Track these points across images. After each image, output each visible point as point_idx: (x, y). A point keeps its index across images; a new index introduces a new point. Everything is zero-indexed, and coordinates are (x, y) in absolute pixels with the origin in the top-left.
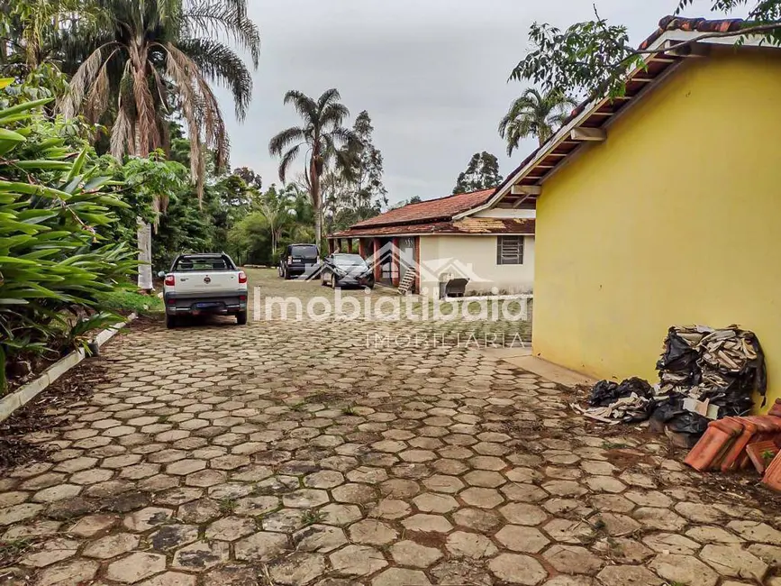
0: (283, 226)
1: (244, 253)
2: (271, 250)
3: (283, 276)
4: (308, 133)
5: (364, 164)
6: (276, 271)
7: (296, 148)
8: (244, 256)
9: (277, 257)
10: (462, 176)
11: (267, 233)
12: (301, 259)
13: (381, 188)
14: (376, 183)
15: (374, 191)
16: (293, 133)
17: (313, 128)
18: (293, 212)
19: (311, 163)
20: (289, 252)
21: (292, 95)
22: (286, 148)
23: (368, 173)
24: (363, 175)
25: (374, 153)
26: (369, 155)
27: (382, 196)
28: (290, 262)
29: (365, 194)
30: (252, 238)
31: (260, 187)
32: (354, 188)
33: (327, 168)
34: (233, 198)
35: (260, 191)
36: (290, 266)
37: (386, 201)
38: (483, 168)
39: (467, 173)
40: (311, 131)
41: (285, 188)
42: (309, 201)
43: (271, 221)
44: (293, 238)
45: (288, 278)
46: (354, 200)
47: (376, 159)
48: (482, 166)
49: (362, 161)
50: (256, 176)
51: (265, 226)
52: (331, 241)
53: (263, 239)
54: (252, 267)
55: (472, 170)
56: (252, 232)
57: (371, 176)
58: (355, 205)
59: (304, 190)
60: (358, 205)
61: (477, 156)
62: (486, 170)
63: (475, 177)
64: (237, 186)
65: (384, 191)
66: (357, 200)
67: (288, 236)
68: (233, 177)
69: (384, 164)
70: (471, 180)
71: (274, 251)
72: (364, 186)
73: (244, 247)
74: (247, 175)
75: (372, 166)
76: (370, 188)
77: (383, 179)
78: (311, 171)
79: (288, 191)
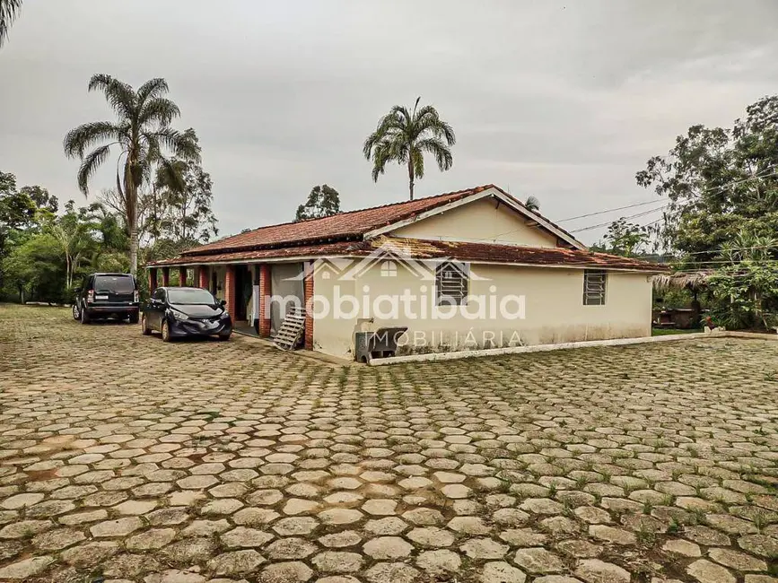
0: (83, 251)
1: (28, 287)
2: (65, 281)
3: (80, 318)
4: (122, 132)
5: (190, 189)
6: (68, 312)
7: (105, 149)
8: (28, 289)
9: (72, 291)
10: (301, 209)
11: (61, 261)
12: (109, 295)
13: (210, 216)
14: (205, 210)
15: (202, 218)
16: (101, 129)
17: (129, 127)
18: (98, 235)
19: (126, 169)
20: (89, 284)
21: (100, 80)
22: (90, 148)
23: (194, 199)
24: (188, 201)
25: (202, 177)
26: (195, 179)
27: (210, 225)
28: (90, 299)
29: (190, 222)
30: (37, 267)
31: (56, 210)
32: (176, 213)
33: (148, 179)
34: (18, 220)
35: (55, 214)
36: (90, 304)
37: (216, 231)
38: (324, 202)
39: (307, 205)
40: (127, 129)
41: (87, 206)
42: (120, 223)
43: (66, 244)
44: (97, 267)
45: (87, 322)
46: (177, 228)
47: (204, 183)
48: (322, 199)
49: (188, 184)
50: (50, 197)
51: (56, 252)
52: (153, 272)
53: (54, 268)
54: (38, 305)
55: (312, 202)
56: (38, 259)
57: (198, 202)
58: (177, 233)
59: (113, 211)
60: (181, 234)
61: (317, 189)
62: (326, 204)
63: (315, 211)
64: (25, 207)
65: (213, 220)
66: (181, 228)
67: (89, 264)
68: (19, 195)
69: (213, 190)
70: (311, 213)
71: (69, 285)
72: (189, 213)
73: (27, 279)
74: (39, 195)
75: (199, 190)
76: (196, 215)
77: (213, 205)
78: (125, 179)
79: (92, 210)
